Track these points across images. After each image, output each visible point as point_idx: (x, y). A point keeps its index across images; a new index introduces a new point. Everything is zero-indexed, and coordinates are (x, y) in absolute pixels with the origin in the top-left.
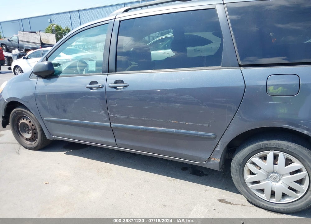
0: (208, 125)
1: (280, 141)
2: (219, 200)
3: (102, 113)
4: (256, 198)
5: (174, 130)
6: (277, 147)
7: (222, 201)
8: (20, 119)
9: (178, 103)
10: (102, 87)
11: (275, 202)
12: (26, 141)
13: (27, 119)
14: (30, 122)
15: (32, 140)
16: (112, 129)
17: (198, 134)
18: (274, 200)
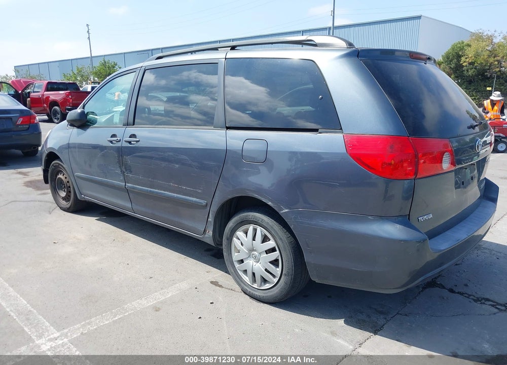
0: (200, 191)
1: (258, 214)
2: (212, 282)
3: (118, 171)
4: (242, 281)
5: (175, 195)
6: (254, 220)
7: (215, 283)
8: (57, 174)
9: (177, 164)
10: (120, 141)
11: (257, 287)
12: (62, 200)
13: (63, 175)
14: (66, 178)
15: (67, 199)
16: (127, 191)
17: (193, 201)
18: (255, 286)
